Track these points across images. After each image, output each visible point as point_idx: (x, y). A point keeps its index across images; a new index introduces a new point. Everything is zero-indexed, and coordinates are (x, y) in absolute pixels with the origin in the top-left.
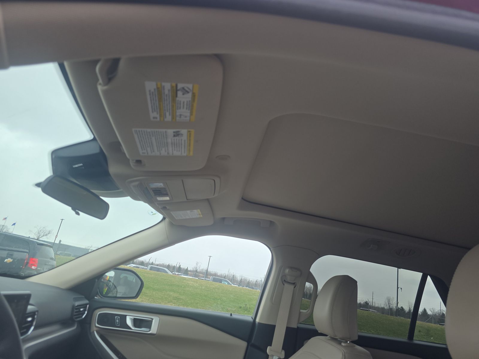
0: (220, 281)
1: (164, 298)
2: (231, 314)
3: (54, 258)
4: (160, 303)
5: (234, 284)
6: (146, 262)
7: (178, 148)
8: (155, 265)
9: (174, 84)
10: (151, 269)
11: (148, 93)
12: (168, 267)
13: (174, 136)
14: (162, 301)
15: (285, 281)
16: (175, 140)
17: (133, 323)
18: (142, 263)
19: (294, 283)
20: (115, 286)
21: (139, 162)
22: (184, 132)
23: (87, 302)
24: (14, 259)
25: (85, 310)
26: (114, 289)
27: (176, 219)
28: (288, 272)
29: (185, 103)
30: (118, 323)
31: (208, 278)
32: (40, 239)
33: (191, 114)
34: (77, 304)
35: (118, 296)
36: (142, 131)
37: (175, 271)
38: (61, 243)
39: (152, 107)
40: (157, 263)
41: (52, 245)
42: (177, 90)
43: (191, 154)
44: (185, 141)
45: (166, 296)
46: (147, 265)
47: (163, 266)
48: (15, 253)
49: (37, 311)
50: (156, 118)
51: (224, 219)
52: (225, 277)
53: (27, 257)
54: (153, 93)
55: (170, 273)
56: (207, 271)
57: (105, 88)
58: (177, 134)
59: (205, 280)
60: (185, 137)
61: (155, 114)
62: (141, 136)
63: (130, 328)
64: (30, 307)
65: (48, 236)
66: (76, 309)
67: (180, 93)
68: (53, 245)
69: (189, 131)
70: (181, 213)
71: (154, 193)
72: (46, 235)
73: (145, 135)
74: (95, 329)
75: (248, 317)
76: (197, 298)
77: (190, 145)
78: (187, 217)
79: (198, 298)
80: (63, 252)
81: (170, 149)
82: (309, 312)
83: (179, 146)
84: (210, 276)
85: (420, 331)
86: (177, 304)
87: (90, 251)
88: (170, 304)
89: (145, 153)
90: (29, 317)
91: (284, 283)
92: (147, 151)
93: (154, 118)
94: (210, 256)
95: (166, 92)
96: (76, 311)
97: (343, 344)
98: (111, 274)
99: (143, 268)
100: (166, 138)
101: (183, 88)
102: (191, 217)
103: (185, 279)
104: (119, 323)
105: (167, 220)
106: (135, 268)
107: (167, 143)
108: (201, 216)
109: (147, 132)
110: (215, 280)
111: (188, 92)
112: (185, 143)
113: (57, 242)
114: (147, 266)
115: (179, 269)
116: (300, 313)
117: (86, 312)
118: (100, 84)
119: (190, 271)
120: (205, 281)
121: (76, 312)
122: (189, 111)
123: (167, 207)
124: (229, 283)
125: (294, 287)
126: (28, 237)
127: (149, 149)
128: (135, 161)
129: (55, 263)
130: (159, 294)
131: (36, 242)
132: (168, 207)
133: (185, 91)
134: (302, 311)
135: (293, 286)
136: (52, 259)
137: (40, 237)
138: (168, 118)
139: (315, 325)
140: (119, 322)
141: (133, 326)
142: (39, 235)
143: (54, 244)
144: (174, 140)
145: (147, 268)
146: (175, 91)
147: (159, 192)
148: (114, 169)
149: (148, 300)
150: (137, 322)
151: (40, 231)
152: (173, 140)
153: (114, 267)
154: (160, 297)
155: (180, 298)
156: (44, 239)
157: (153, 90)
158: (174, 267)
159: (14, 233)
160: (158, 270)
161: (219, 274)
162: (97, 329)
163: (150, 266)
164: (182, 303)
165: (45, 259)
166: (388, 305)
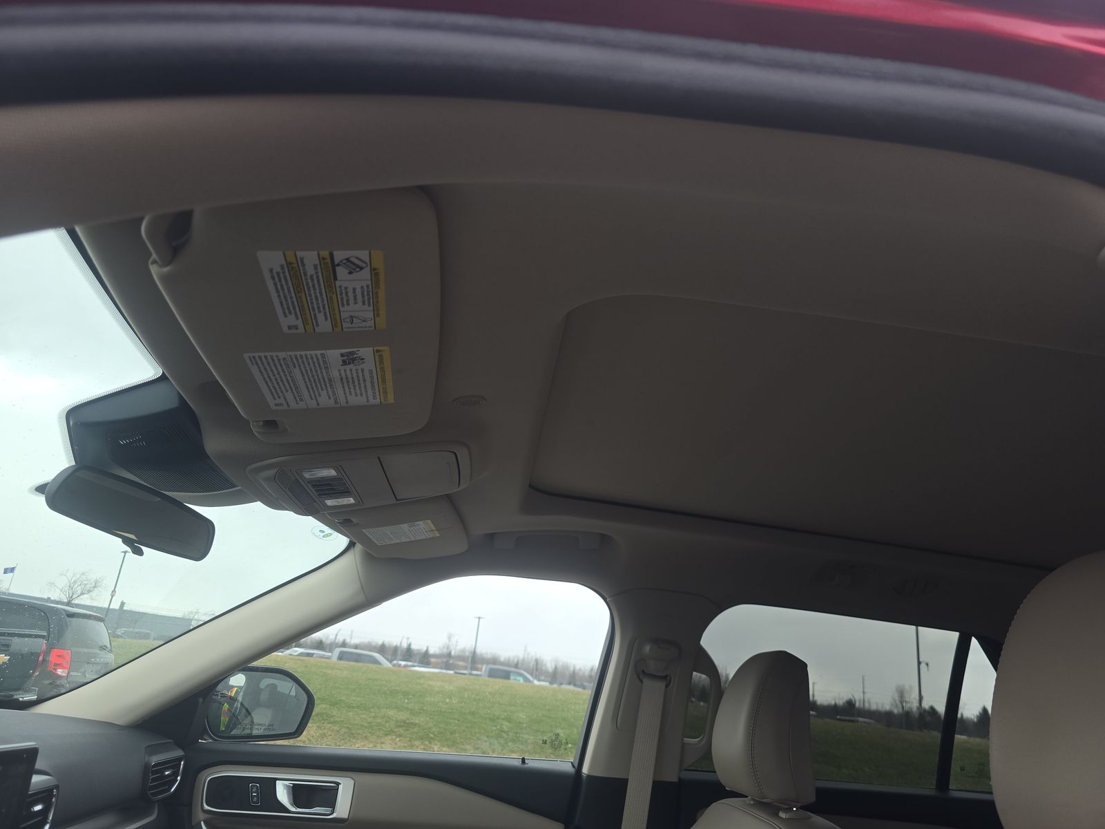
0: (507, 675)
1: (374, 724)
2: (523, 760)
3: (108, 646)
4: (366, 737)
5: (539, 680)
6: (328, 642)
7: (357, 388)
8: (350, 647)
9: (325, 254)
10: (342, 657)
11: (267, 276)
12: (382, 649)
13: (344, 363)
14: (370, 732)
15: (643, 671)
16: (348, 372)
17: (291, 797)
18: (320, 645)
19: (666, 676)
20: (247, 710)
21: (271, 424)
22: (366, 352)
23: (180, 753)
24: (13, 656)
25: (175, 774)
26: (246, 717)
27: (378, 543)
28: (650, 650)
29: (359, 291)
30: (255, 799)
31: (477, 669)
32: (76, 602)
33: (376, 313)
34: (154, 760)
35: (255, 732)
36: (266, 357)
37: (399, 657)
38: (125, 608)
39: (281, 304)
40: (355, 641)
41: (102, 616)
42: (334, 266)
43: (391, 399)
44: (371, 372)
45: (379, 720)
46: (330, 647)
47: (370, 647)
48: (16, 640)
49: (57, 787)
50: (296, 327)
51: (491, 537)
52: (516, 666)
53: (44, 647)
54: (278, 273)
55: (386, 663)
56: (474, 653)
57: (166, 269)
58: (349, 359)
59: (471, 674)
60: (369, 365)
61: (292, 320)
62: (265, 369)
63: (286, 810)
64: (36, 779)
65: (93, 594)
66: (154, 773)
67: (341, 272)
68: (106, 616)
69: (378, 351)
70: (388, 530)
71: (317, 491)
72: (89, 591)
73: (275, 365)
74: (202, 816)
75: (563, 764)
76: (452, 721)
77: (384, 381)
78: (404, 540)
79: (454, 719)
80: (131, 630)
81: (340, 391)
82: (704, 742)
83: (359, 384)
84: (482, 664)
85: (962, 769)
86: (407, 737)
87: (194, 624)
88: (390, 737)
89: (281, 405)
90: (36, 804)
91: (641, 677)
92: (285, 399)
93: (290, 327)
94: (479, 618)
95: (310, 271)
96: (154, 777)
97: (782, 815)
98: (238, 680)
99: (322, 657)
100: (327, 368)
101: (348, 260)
102: (413, 539)
103: (421, 675)
104: (258, 799)
105: (359, 547)
106: (301, 658)
107: (330, 380)
108: (438, 535)
109: (279, 360)
110: (492, 674)
111: (362, 268)
112: (372, 377)
113: (115, 605)
114: (331, 651)
115: (409, 654)
116: (683, 745)
117: (179, 778)
118: (154, 262)
119: (435, 656)
120: (470, 677)
121: (154, 780)
122: (371, 308)
123: (352, 519)
124: (526, 680)
125: (667, 686)
126: (46, 598)
127: (289, 396)
128: (261, 423)
129: (110, 658)
130: (362, 716)
131: (64, 610)
132: (355, 520)
133: (353, 267)
134: (687, 740)
135: (662, 685)
136: (103, 648)
137: (74, 596)
138: (324, 325)
139: (717, 771)
140: (257, 796)
141: (292, 805)
142: (71, 592)
143: (107, 612)
144: (345, 371)
145: (330, 654)
146: (330, 268)
147: (327, 488)
148: (215, 443)
149: (338, 731)
150: (301, 794)
151: (75, 582)
152: (343, 372)
153: (242, 665)
154: (365, 724)
155: (412, 721)
156: (85, 600)
157: (277, 269)
158: (395, 650)
159: (12, 591)
160: (358, 658)
161: (502, 659)
162: (207, 816)
163: (337, 651)
164: (417, 733)
165: (86, 650)
166: (900, 705)
